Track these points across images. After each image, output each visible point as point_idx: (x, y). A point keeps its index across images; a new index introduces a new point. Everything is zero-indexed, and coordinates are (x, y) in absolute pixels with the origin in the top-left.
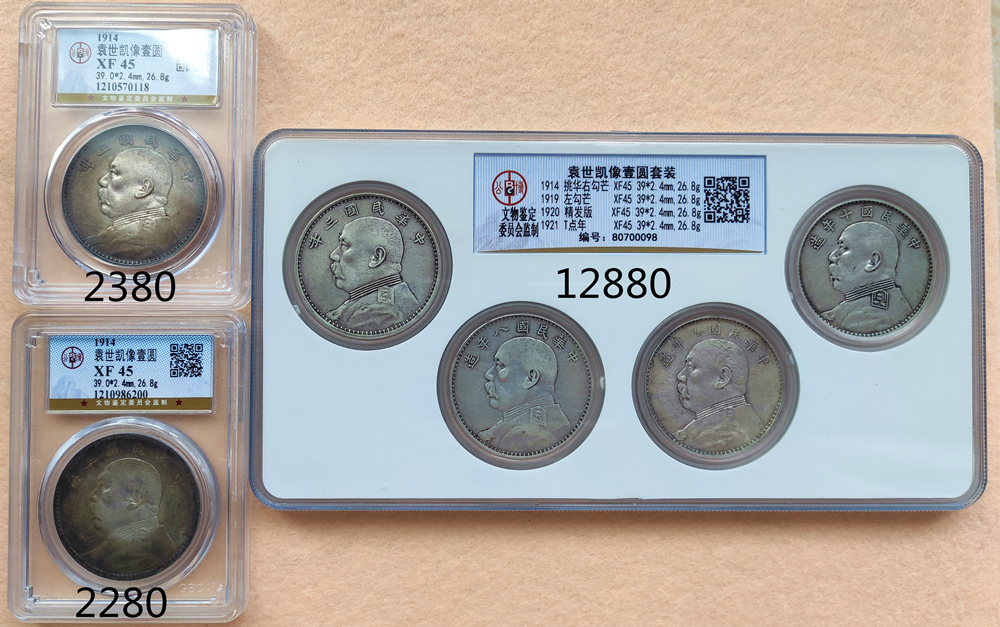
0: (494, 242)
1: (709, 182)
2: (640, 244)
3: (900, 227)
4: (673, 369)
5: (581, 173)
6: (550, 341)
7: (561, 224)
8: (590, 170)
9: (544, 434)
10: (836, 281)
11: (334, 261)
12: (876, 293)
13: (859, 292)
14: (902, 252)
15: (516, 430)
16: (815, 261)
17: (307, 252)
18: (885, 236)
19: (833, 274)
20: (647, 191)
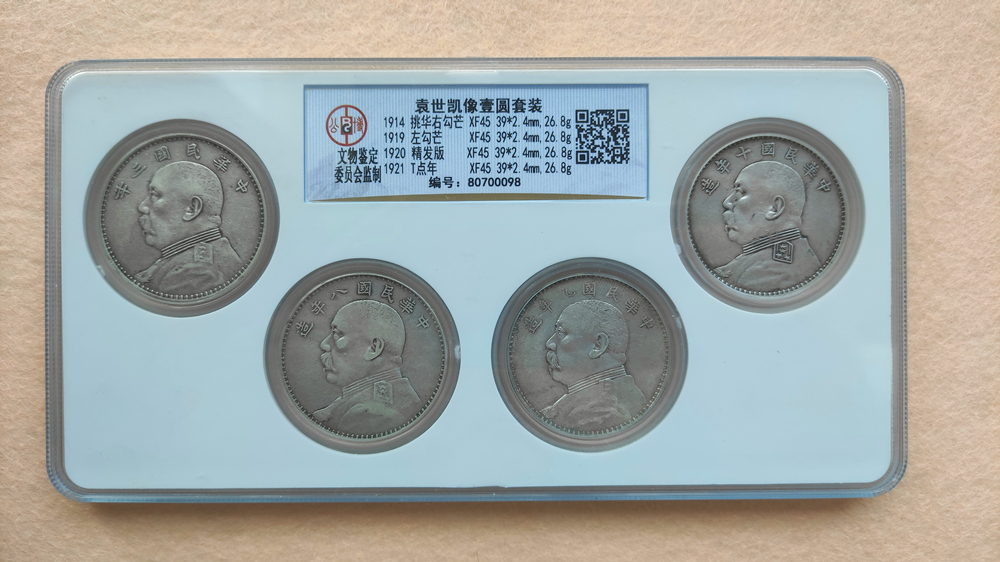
0: (329, 189)
1: (582, 116)
2: (501, 190)
3: (807, 167)
4: (540, 336)
5: (430, 107)
6: (396, 304)
7: (408, 168)
8: (442, 104)
9: (391, 412)
10: (732, 231)
11: (142, 213)
12: (779, 245)
13: (760, 243)
14: (810, 197)
15: (358, 408)
16: (706, 207)
17: (111, 204)
18: (789, 177)
19: (729, 222)
20: (508, 128)
